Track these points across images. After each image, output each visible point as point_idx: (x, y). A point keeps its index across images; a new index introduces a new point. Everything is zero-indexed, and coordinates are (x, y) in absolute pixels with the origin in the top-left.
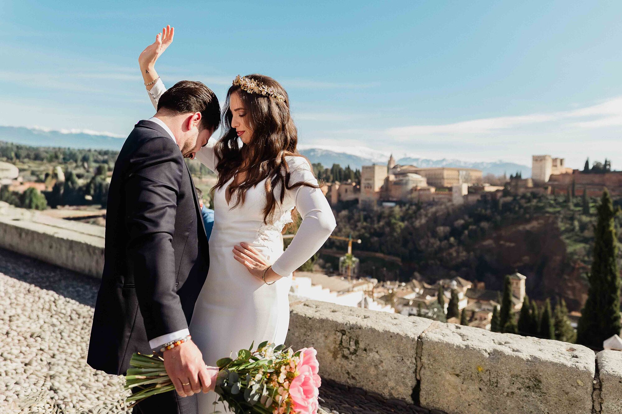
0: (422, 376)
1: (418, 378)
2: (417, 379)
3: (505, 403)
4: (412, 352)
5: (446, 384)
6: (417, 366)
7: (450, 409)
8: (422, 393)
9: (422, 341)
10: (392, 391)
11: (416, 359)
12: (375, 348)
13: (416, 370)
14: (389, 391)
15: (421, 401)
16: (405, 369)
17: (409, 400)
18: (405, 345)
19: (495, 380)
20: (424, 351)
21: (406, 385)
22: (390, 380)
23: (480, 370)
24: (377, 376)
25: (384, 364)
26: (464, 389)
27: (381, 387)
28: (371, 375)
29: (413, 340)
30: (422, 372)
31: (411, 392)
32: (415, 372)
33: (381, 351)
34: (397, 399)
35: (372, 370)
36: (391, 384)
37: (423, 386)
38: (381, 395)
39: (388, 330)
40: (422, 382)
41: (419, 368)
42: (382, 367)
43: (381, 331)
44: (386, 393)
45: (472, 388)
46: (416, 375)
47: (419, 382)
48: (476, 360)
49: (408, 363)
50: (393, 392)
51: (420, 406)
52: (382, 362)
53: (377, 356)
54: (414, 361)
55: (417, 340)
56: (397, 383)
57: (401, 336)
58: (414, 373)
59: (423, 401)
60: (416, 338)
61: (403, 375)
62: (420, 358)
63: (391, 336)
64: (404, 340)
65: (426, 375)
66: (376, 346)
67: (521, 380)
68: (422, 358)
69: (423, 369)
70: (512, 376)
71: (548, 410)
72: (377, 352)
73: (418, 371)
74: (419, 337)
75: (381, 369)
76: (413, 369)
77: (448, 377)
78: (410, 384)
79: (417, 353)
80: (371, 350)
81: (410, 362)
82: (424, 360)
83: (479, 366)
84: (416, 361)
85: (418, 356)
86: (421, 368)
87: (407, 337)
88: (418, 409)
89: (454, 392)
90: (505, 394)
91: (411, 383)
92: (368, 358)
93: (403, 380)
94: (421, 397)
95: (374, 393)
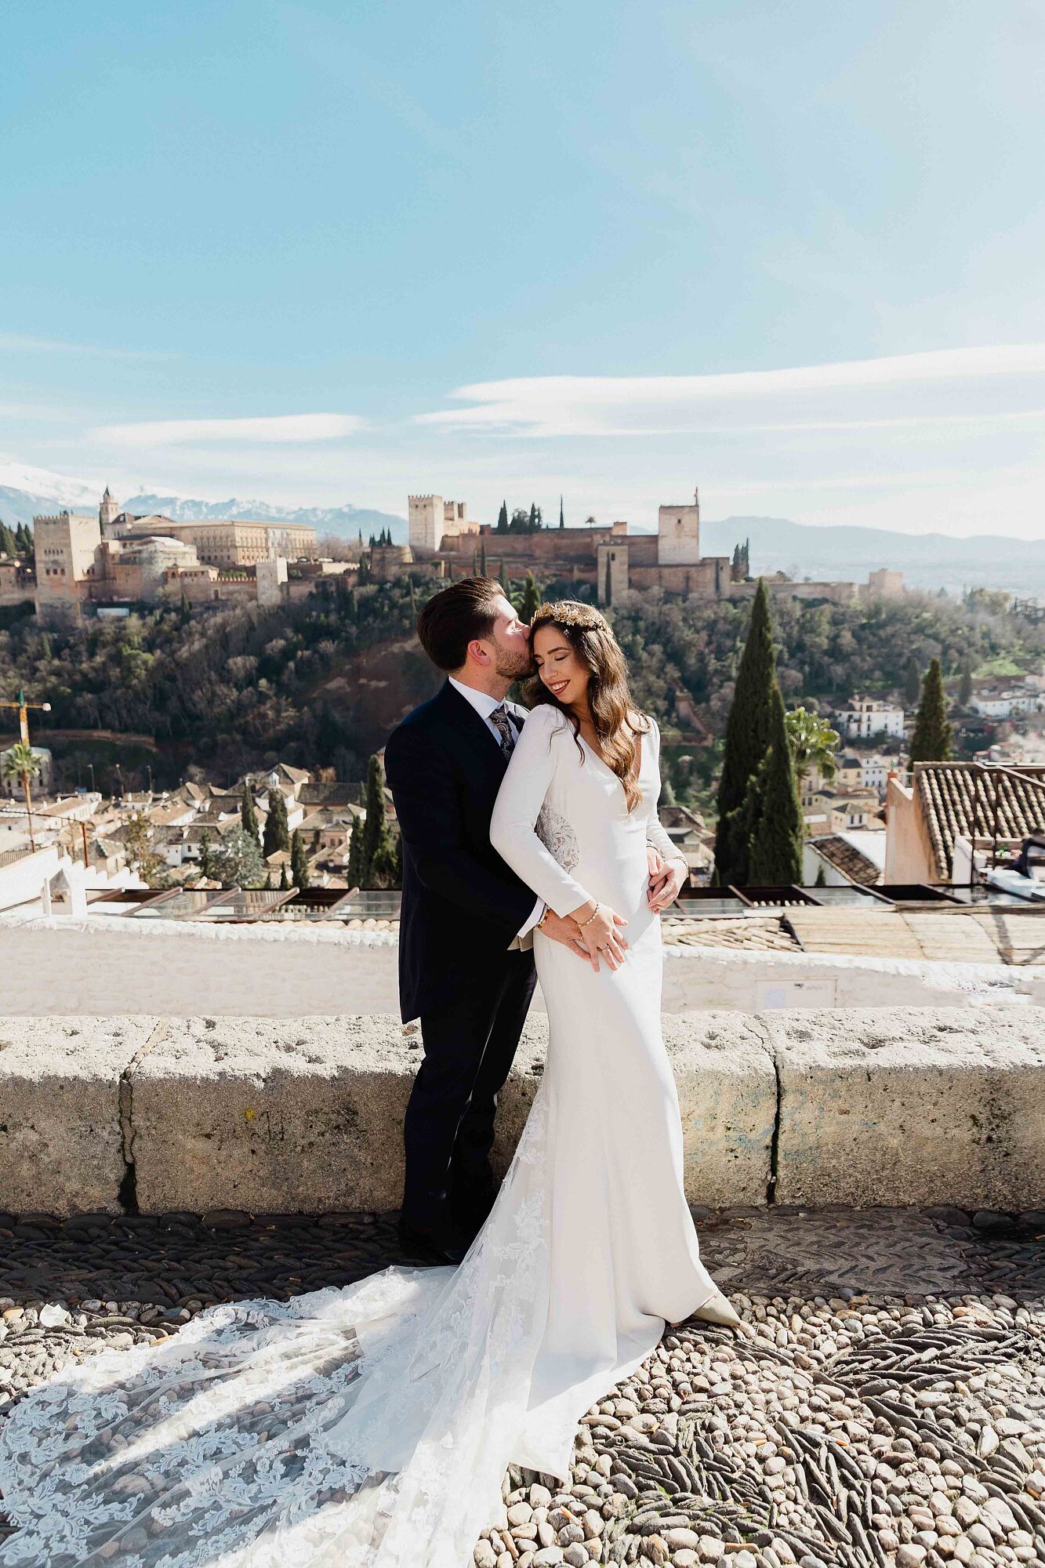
0: (137, 1154)
1: (129, 1159)
2: (127, 1164)
3: (300, 1165)
4: (112, 1111)
5: (188, 1157)
6: (124, 1137)
7: (200, 1203)
8: (141, 1188)
9: (129, 1084)
10: (75, 1199)
11: (120, 1123)
12: (28, 1119)
13: (123, 1143)
14: (69, 1201)
15: (140, 1204)
16: (99, 1148)
17: (114, 1208)
18: (93, 1099)
19: (278, 1129)
20: (135, 1104)
21: (103, 1180)
22: (68, 1179)
23: (249, 1116)
24: (37, 1178)
25: (51, 1149)
26: (222, 1158)
27: (51, 1199)
28: (24, 1178)
29: (111, 1084)
30: (136, 1146)
31: (116, 1192)
32: (122, 1149)
33: (43, 1124)
34: (89, 1214)
35: (25, 1167)
36: (73, 1186)
37: (140, 1174)
38: (52, 1216)
39: (52, 1074)
40: (137, 1167)
41: (128, 1140)
42: (49, 1155)
43: (36, 1080)
44: (62, 1207)
45: (236, 1153)
46: (124, 1156)
47: (131, 1168)
48: (241, 1099)
49: (105, 1134)
50: (77, 1201)
51: (139, 1215)
52: (46, 1145)
53: (34, 1136)
54: (118, 1129)
55: (121, 1082)
56: (84, 1181)
57: (83, 1082)
58: (119, 1151)
59: (144, 1204)
60: (117, 1079)
61: (95, 1162)
62: (130, 1119)
63: (62, 1087)
64: (91, 1089)
65: (144, 1151)
66: (30, 1114)
67: (323, 1118)
68: (133, 1118)
69: (137, 1140)
70: (308, 1114)
71: (372, 1158)
72: (33, 1127)
73: (127, 1146)
74: (125, 1076)
75: (47, 1160)
76: (117, 1145)
77: (190, 1143)
78: (112, 1177)
79: (121, 1112)
80: (17, 1126)
81: (108, 1133)
82: (139, 1121)
83: (247, 1109)
84: (122, 1128)
85: (125, 1116)
86: (133, 1139)
87: (97, 1081)
88: (136, 1221)
89: (205, 1168)
90: (299, 1148)
91: (114, 1173)
92: (13, 1145)
93: (97, 1172)
94: (138, 1196)
95: (36, 1214)
